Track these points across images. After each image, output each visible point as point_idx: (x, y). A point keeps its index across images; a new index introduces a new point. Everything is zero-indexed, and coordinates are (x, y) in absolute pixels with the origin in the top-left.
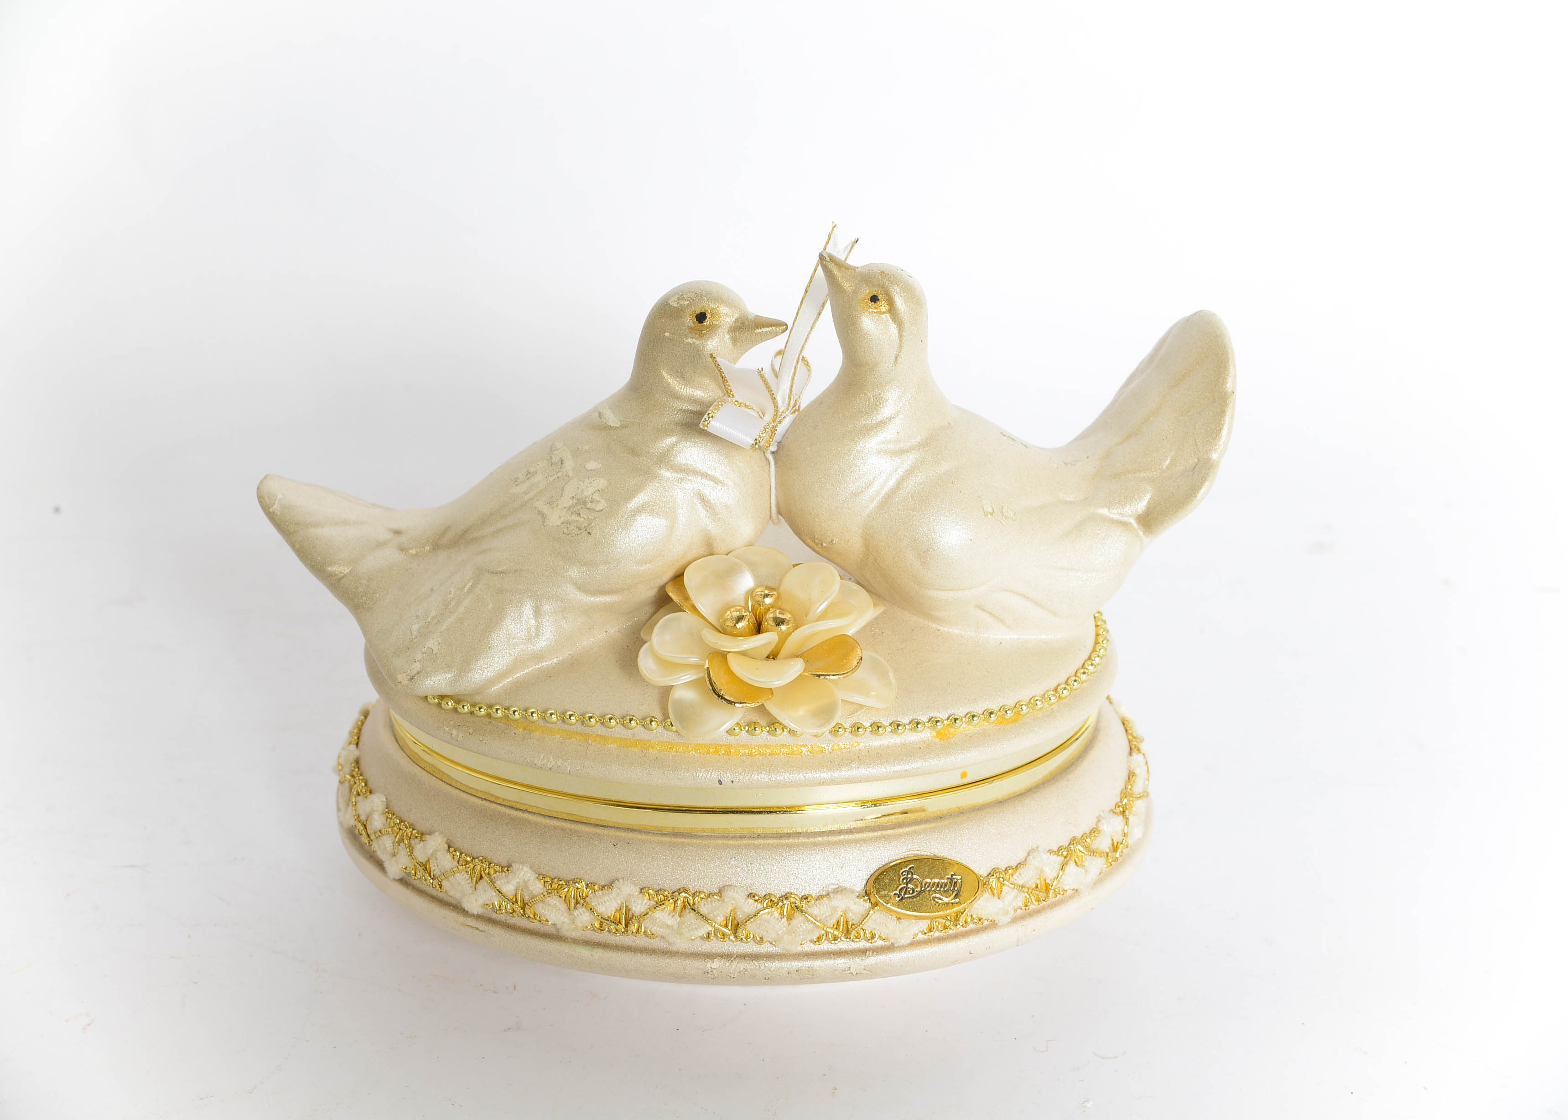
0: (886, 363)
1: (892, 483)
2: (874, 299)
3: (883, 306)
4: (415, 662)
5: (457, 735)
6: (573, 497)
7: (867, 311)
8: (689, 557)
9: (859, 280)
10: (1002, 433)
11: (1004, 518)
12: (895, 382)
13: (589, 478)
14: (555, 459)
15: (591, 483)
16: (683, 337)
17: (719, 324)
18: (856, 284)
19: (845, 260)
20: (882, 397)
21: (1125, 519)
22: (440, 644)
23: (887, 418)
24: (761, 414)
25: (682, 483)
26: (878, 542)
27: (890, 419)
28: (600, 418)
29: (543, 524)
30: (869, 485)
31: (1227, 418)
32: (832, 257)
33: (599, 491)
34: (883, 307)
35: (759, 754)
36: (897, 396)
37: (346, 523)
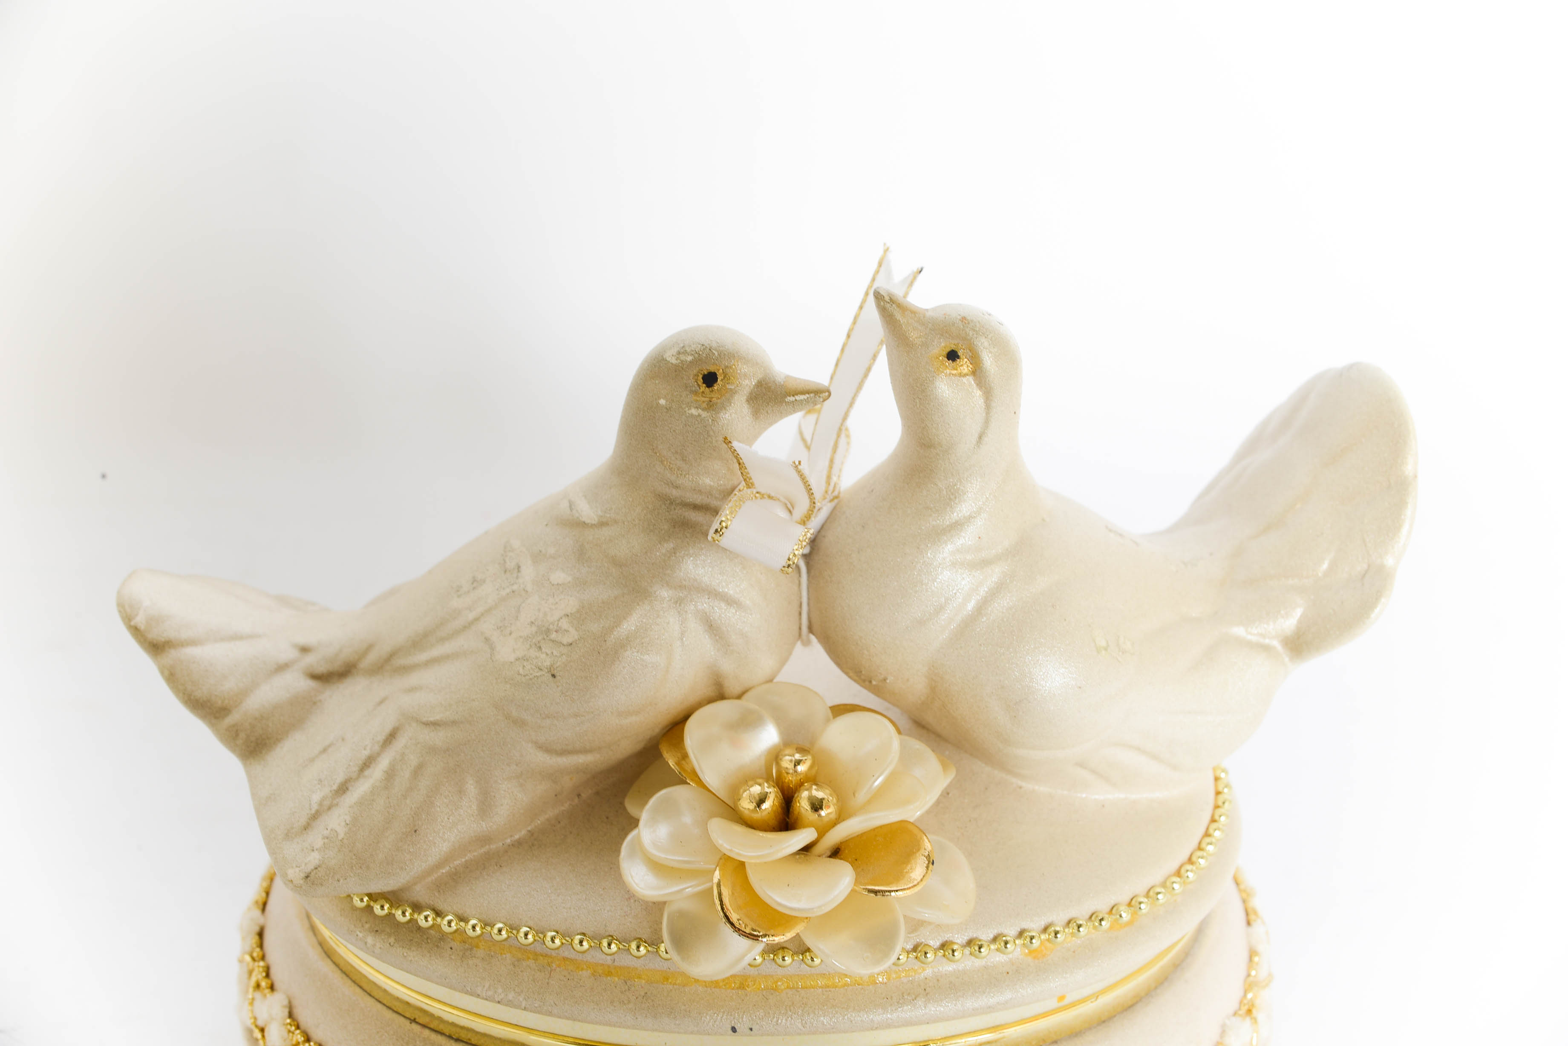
0: (966, 444)
1: (971, 606)
2: (952, 356)
3: (964, 365)
4: (313, 850)
5: (374, 945)
6: (532, 623)
7: (943, 372)
8: (693, 699)
9: (930, 329)
10: (1107, 527)
11: (1121, 653)
12: (977, 469)
13: (554, 596)
14: (511, 565)
15: (557, 603)
16: (684, 406)
17: (735, 387)
18: (926, 334)
19: (905, 297)
20: (958, 489)
21: (1267, 641)
22: (347, 824)
23: (964, 517)
24: (789, 506)
25: (683, 606)
26: (949, 685)
27: (969, 519)
28: (571, 511)
29: (491, 658)
30: (940, 609)
31: (1408, 512)
32: (892, 295)
33: (568, 616)
34: (965, 367)
35: (788, 987)
36: (978, 487)
37: (236, 637)
